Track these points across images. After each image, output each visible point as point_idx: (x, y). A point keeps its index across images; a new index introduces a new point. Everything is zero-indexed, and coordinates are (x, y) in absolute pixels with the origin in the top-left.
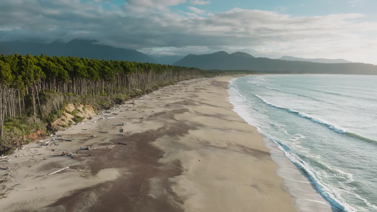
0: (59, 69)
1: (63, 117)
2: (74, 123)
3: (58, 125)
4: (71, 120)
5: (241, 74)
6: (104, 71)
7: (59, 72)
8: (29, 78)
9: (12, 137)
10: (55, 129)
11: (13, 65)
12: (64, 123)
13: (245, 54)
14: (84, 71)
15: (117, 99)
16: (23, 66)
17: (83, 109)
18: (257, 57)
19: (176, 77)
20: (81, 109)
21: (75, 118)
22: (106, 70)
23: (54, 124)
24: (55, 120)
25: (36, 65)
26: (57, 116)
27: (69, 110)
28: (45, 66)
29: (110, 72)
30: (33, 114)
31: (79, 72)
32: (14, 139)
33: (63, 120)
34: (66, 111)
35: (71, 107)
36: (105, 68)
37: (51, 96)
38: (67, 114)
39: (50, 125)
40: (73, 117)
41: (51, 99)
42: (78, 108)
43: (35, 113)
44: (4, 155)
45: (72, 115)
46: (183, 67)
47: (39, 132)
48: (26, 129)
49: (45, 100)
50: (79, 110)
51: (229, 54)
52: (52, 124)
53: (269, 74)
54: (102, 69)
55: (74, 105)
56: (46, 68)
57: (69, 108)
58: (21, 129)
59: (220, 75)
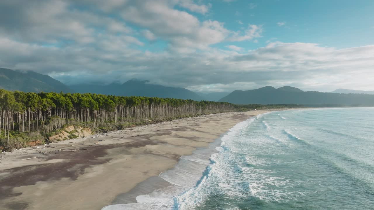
0: (66, 102)
1: (60, 134)
2: (68, 138)
3: (55, 139)
4: (67, 137)
5: (282, 108)
6: (107, 103)
7: (65, 104)
8: (34, 106)
9: (14, 142)
10: (50, 141)
11: (24, 98)
12: (60, 138)
13: (293, 88)
14: (86, 103)
15: (119, 126)
16: (30, 98)
17: (81, 131)
18: (306, 91)
19: (200, 111)
20: (79, 130)
21: (70, 135)
22: (108, 103)
23: (52, 138)
24: (53, 136)
25: (50, 99)
26: (55, 133)
27: (68, 130)
28: (56, 99)
29: (111, 103)
30: (37, 131)
31: (82, 103)
32: (16, 143)
33: (60, 136)
34: (65, 131)
35: (71, 128)
36: (108, 101)
37: (54, 120)
38: (65, 133)
39: (48, 139)
40: (69, 135)
41: (53, 122)
42: (77, 130)
43: (38, 130)
44: (6, 152)
45: (70, 133)
46: (210, 102)
47: (37, 142)
48: (27, 139)
49: (49, 122)
50: (77, 131)
51: (276, 88)
52: (50, 138)
53: (316, 108)
54: (105, 102)
55: (75, 127)
56: (57, 101)
57: (69, 129)
58: (23, 139)
59: (256, 109)
